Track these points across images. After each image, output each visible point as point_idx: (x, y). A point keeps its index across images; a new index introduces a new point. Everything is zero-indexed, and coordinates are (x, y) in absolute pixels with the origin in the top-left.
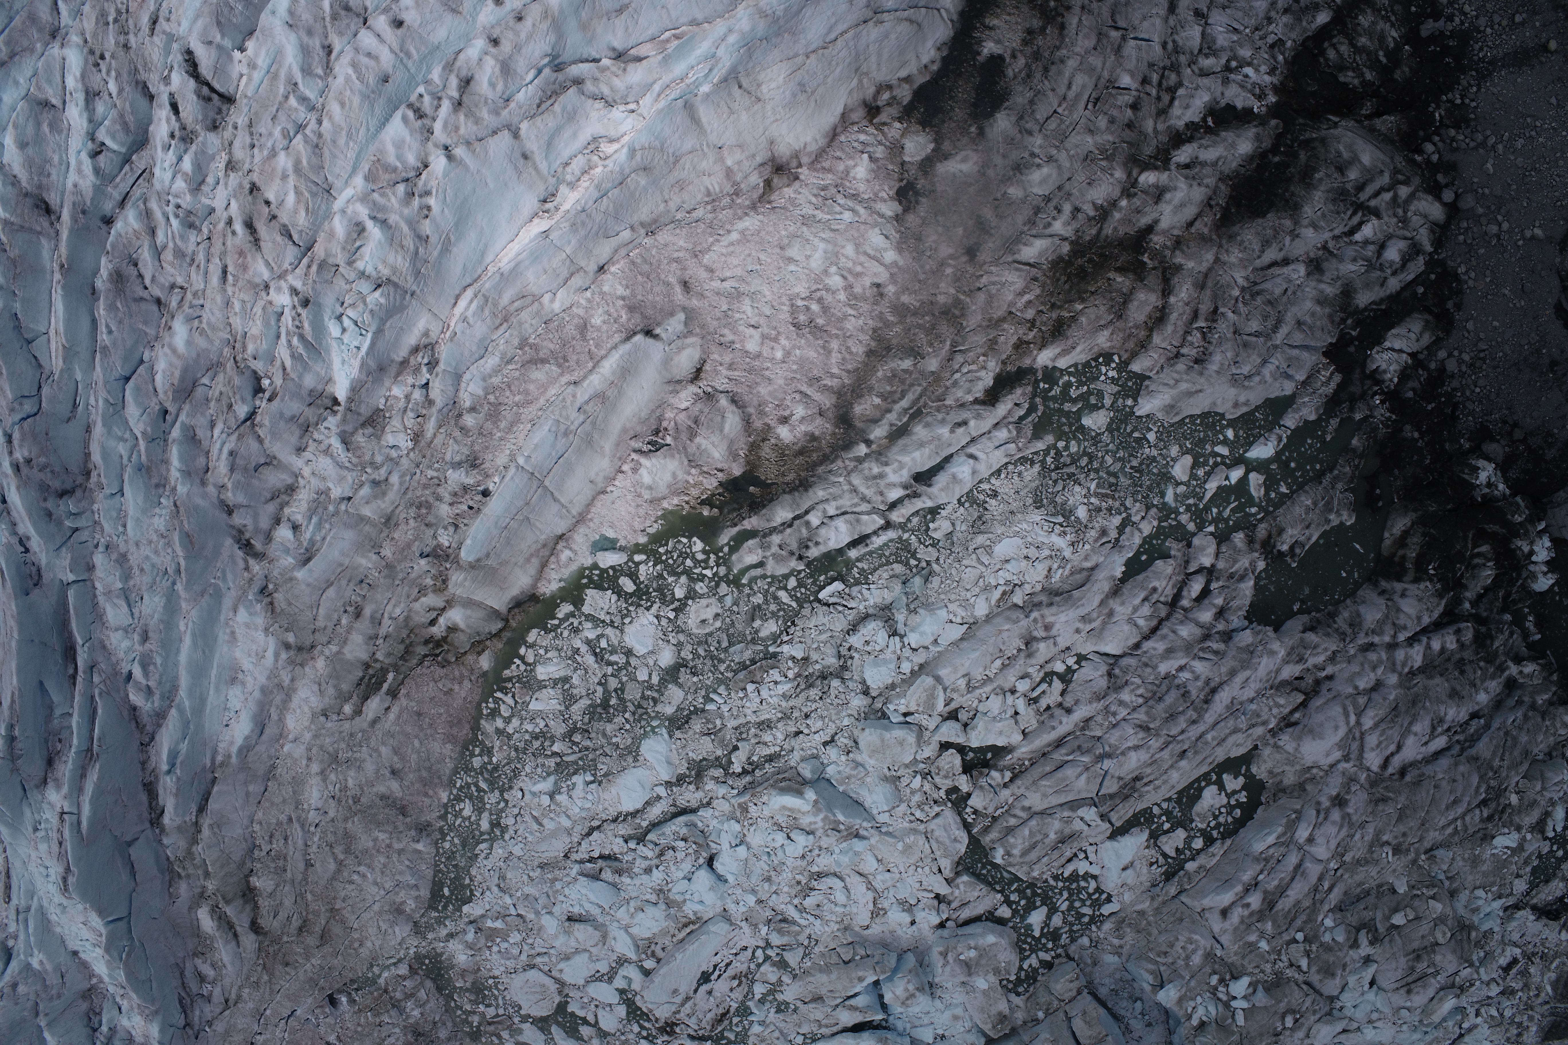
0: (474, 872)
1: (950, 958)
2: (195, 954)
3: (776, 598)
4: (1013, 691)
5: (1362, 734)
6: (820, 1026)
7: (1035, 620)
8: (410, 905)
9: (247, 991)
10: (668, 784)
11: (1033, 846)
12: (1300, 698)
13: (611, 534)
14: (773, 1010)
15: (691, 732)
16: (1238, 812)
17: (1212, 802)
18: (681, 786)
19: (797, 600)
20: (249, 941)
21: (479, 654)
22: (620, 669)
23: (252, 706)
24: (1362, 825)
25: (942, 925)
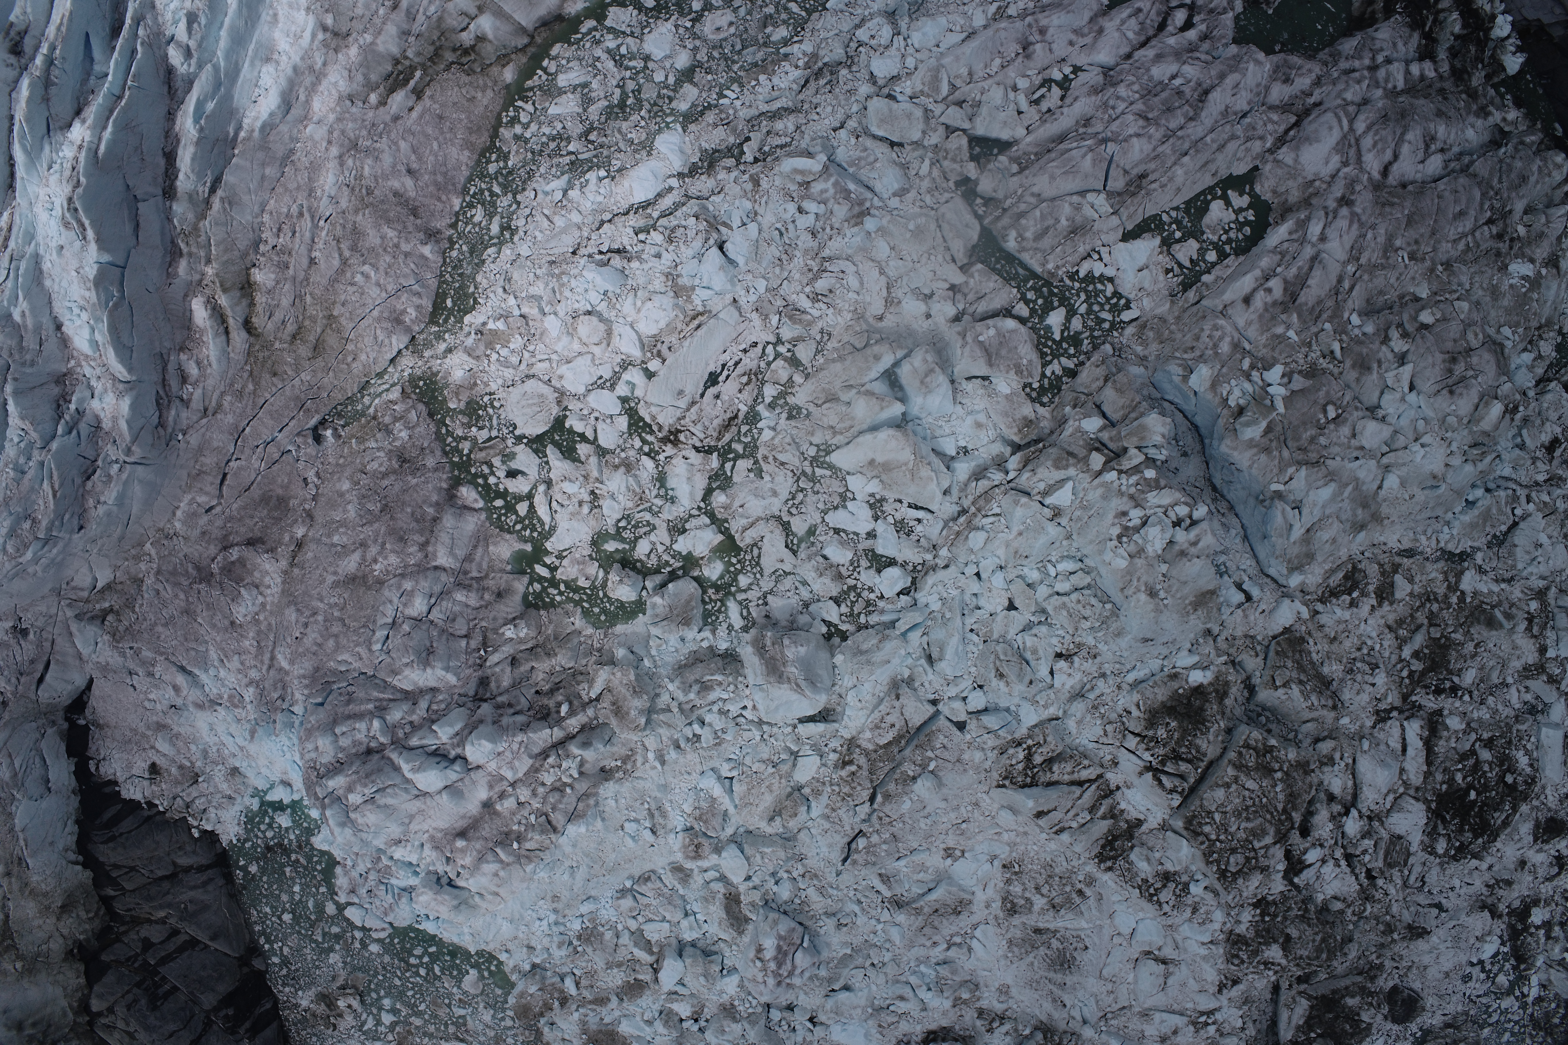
0: (479, 278)
1: (969, 338)
2: (182, 349)
3: (786, 8)
4: (1015, 89)
5: (1357, 140)
6: (835, 433)
7: (1030, 26)
8: (412, 312)
9: (228, 398)
10: (680, 175)
11: (1046, 231)
12: (1293, 119)
14: (784, 415)
15: (704, 124)
16: (1247, 230)
17: (1220, 215)
18: (693, 177)
19: (806, 10)
20: (239, 337)
21: (504, 66)
22: (638, 73)
23: (283, 82)
24: (1373, 227)
25: (957, 319)
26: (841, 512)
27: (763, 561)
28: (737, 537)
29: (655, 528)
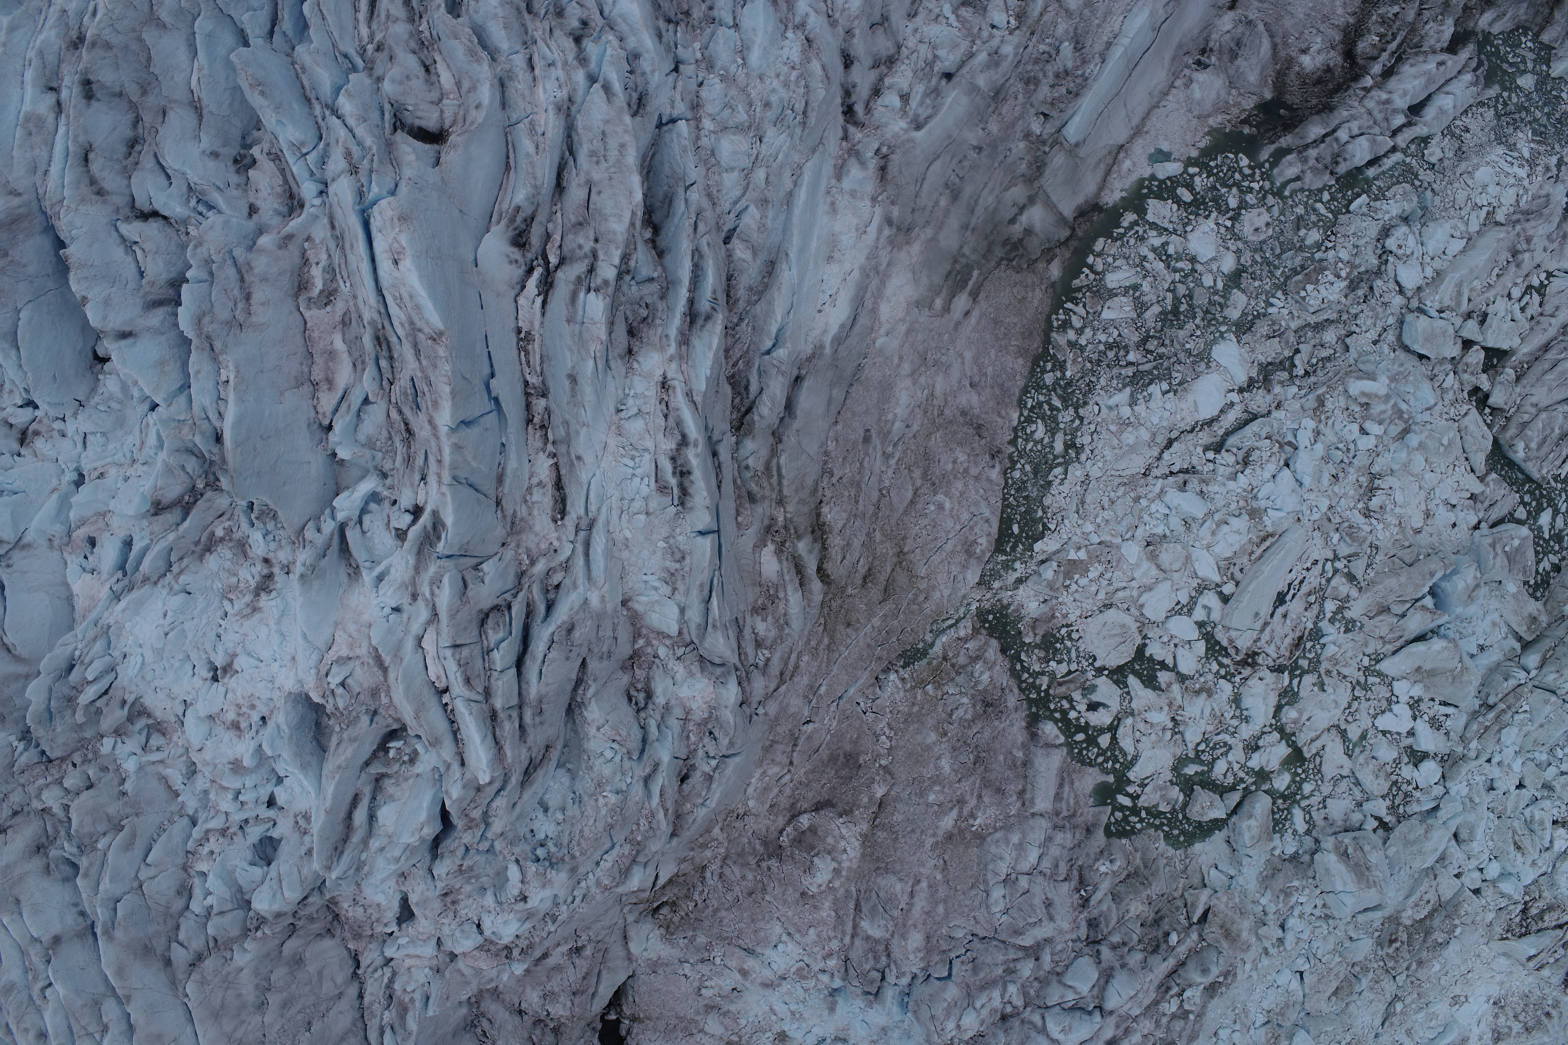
0: (1047, 501)
1: (1498, 549)
2: (755, 609)
4: (1510, 297)
6: (1384, 643)
7: (1518, 234)
9: (805, 658)
10: (1241, 390)
11: (1544, 440)
13: (1165, 147)
14: (1343, 629)
15: (1258, 336)
18: (1251, 391)
20: (815, 589)
21: (1049, 262)
22: (1186, 276)
23: (852, 287)
25: (1478, 526)
26: (1388, 715)
27: (1324, 768)
28: (1305, 749)
29: (1231, 748)
